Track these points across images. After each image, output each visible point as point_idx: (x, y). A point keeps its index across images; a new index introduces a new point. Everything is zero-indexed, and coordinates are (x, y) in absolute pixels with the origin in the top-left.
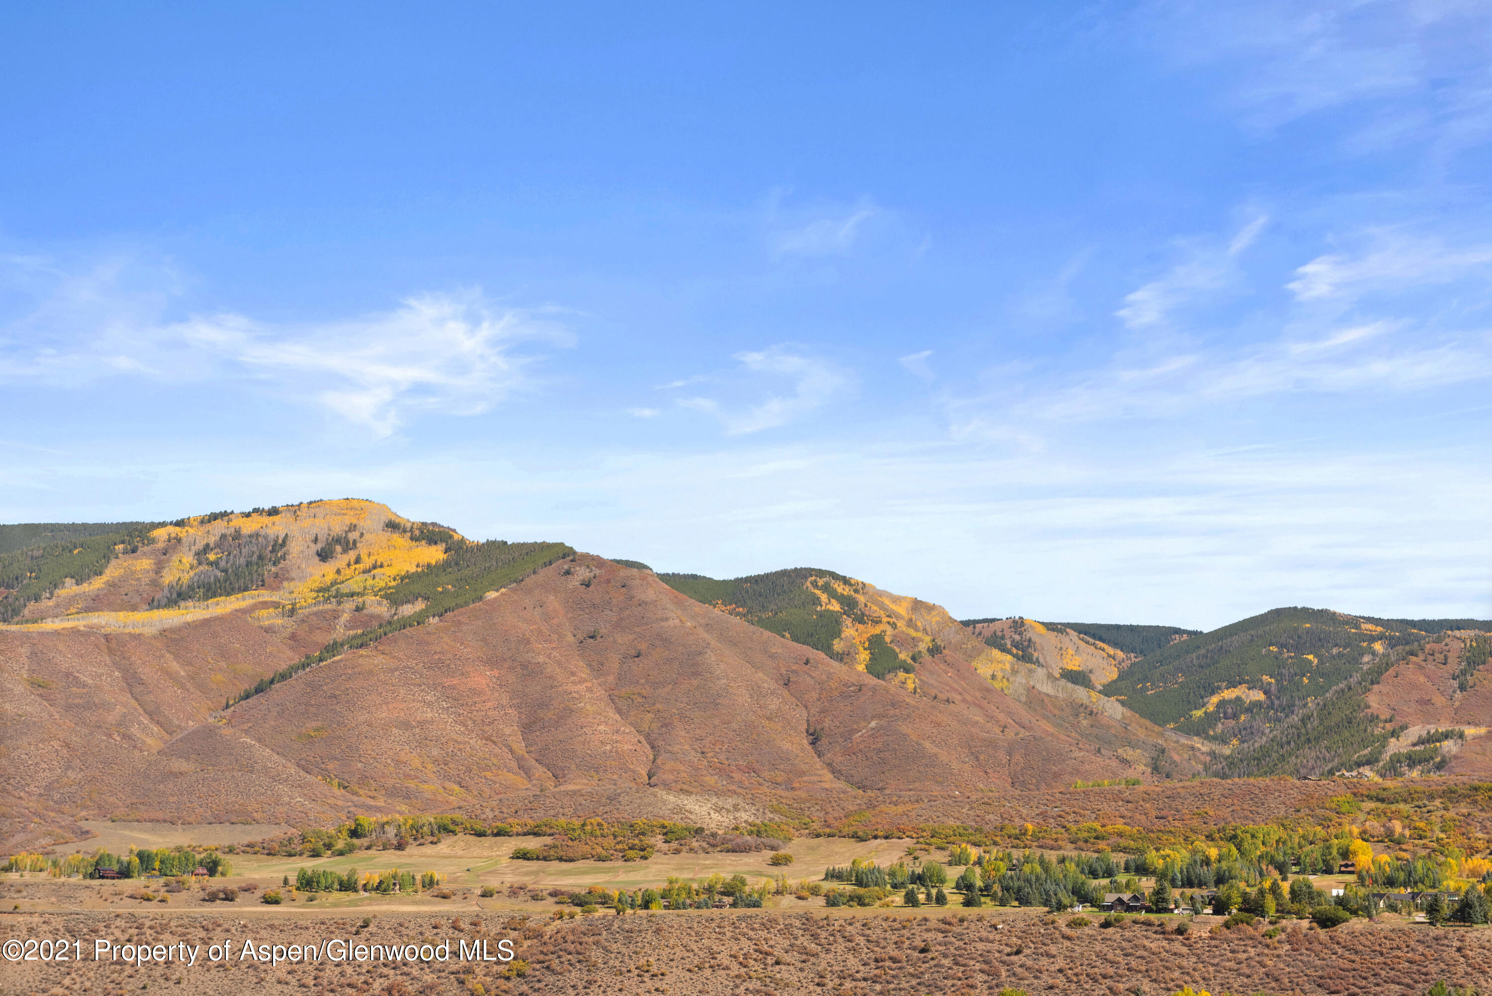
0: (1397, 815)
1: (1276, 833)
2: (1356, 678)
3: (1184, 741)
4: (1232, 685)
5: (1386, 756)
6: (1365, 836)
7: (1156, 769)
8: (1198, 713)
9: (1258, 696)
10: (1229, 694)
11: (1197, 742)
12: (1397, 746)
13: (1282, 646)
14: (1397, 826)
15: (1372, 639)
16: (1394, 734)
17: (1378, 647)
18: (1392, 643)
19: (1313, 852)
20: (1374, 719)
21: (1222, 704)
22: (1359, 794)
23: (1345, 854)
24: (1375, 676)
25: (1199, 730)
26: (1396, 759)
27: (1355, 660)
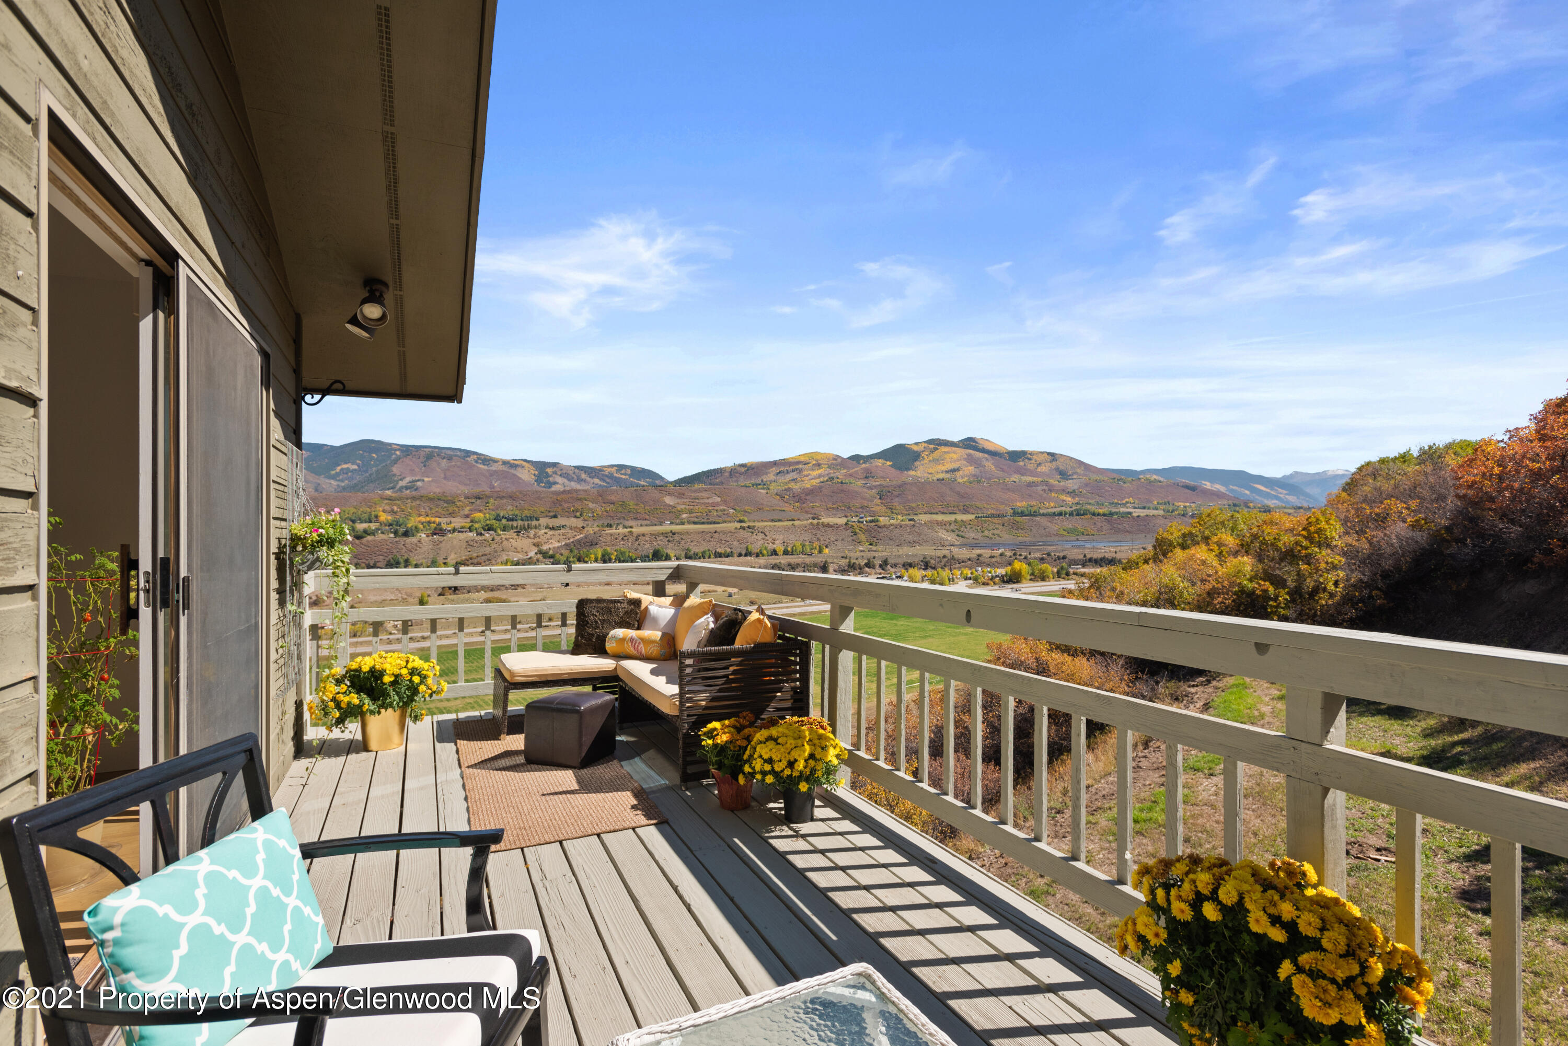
0: (395, 504)
1: (353, 510)
2: (389, 462)
3: (328, 481)
4: (346, 463)
5: (398, 487)
6: (384, 511)
7: (316, 490)
8: (333, 472)
9: (355, 467)
10: (345, 466)
11: (333, 482)
12: (401, 484)
13: (364, 451)
14: (395, 508)
15: (396, 450)
16: (401, 480)
17: (398, 453)
18: (402, 451)
19: (366, 516)
20: (394, 475)
21: (342, 469)
22: (383, 498)
23: (376, 517)
24: (396, 461)
25: (333, 477)
26: (402, 487)
27: (390, 457)
